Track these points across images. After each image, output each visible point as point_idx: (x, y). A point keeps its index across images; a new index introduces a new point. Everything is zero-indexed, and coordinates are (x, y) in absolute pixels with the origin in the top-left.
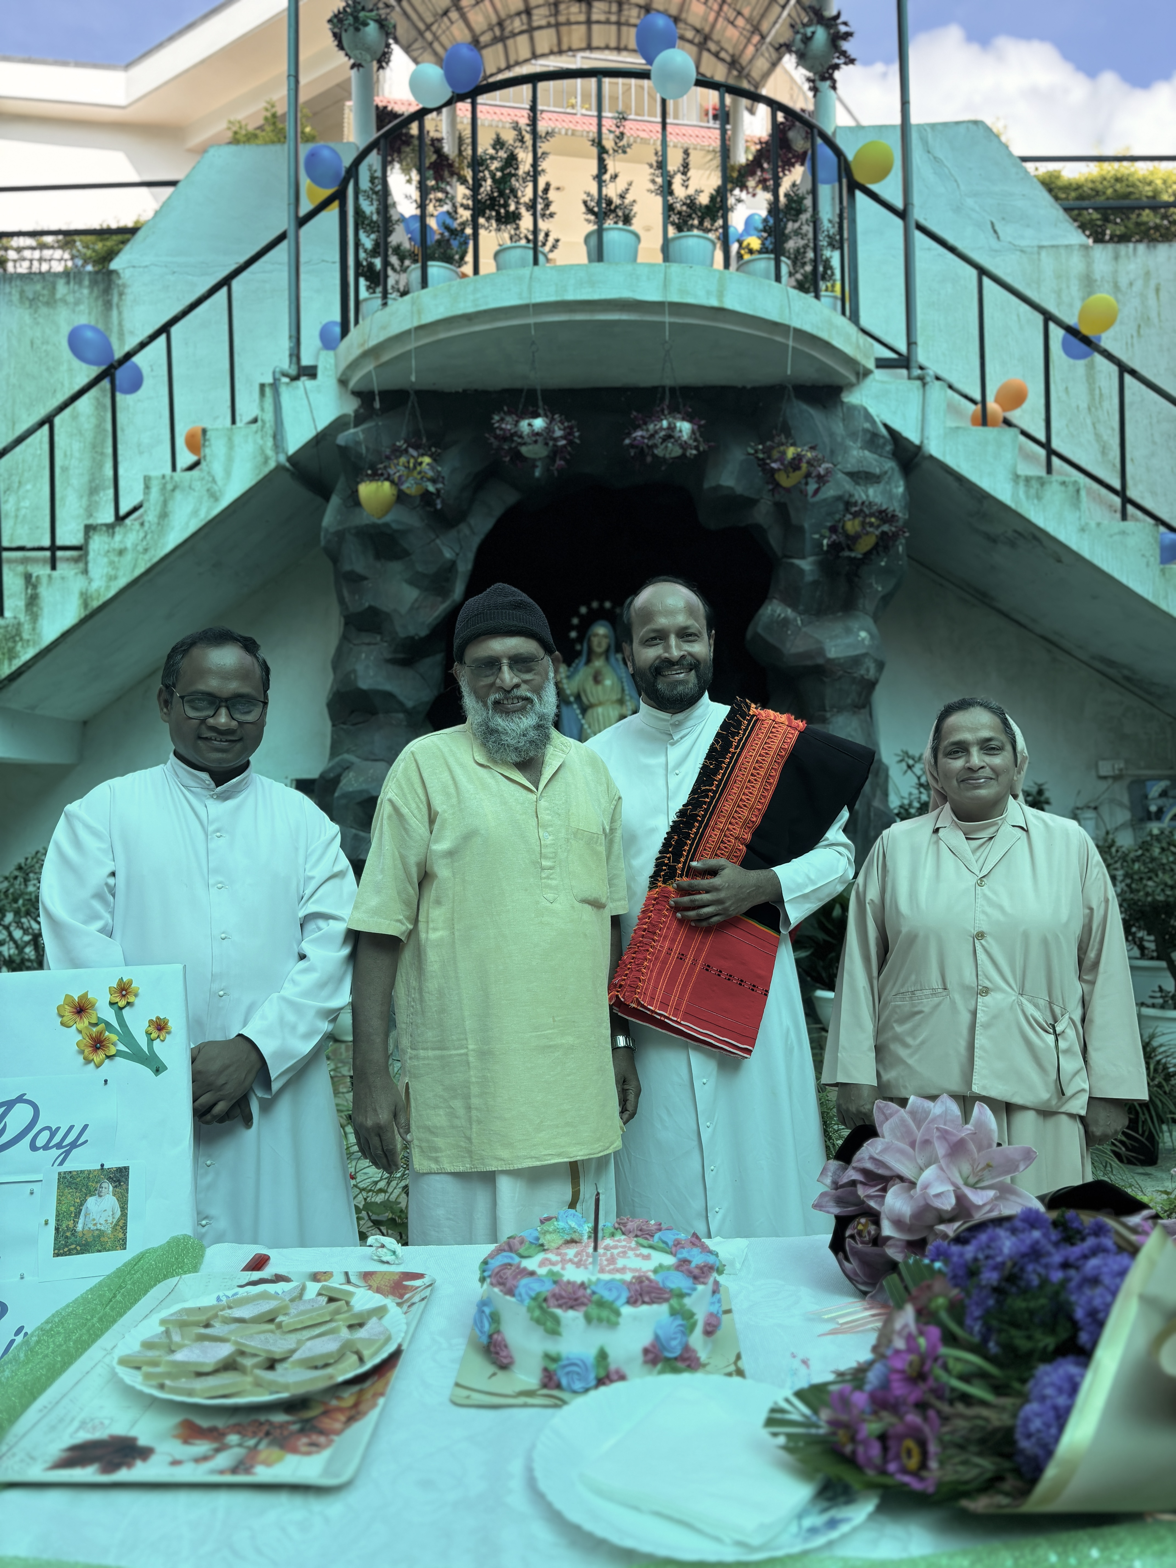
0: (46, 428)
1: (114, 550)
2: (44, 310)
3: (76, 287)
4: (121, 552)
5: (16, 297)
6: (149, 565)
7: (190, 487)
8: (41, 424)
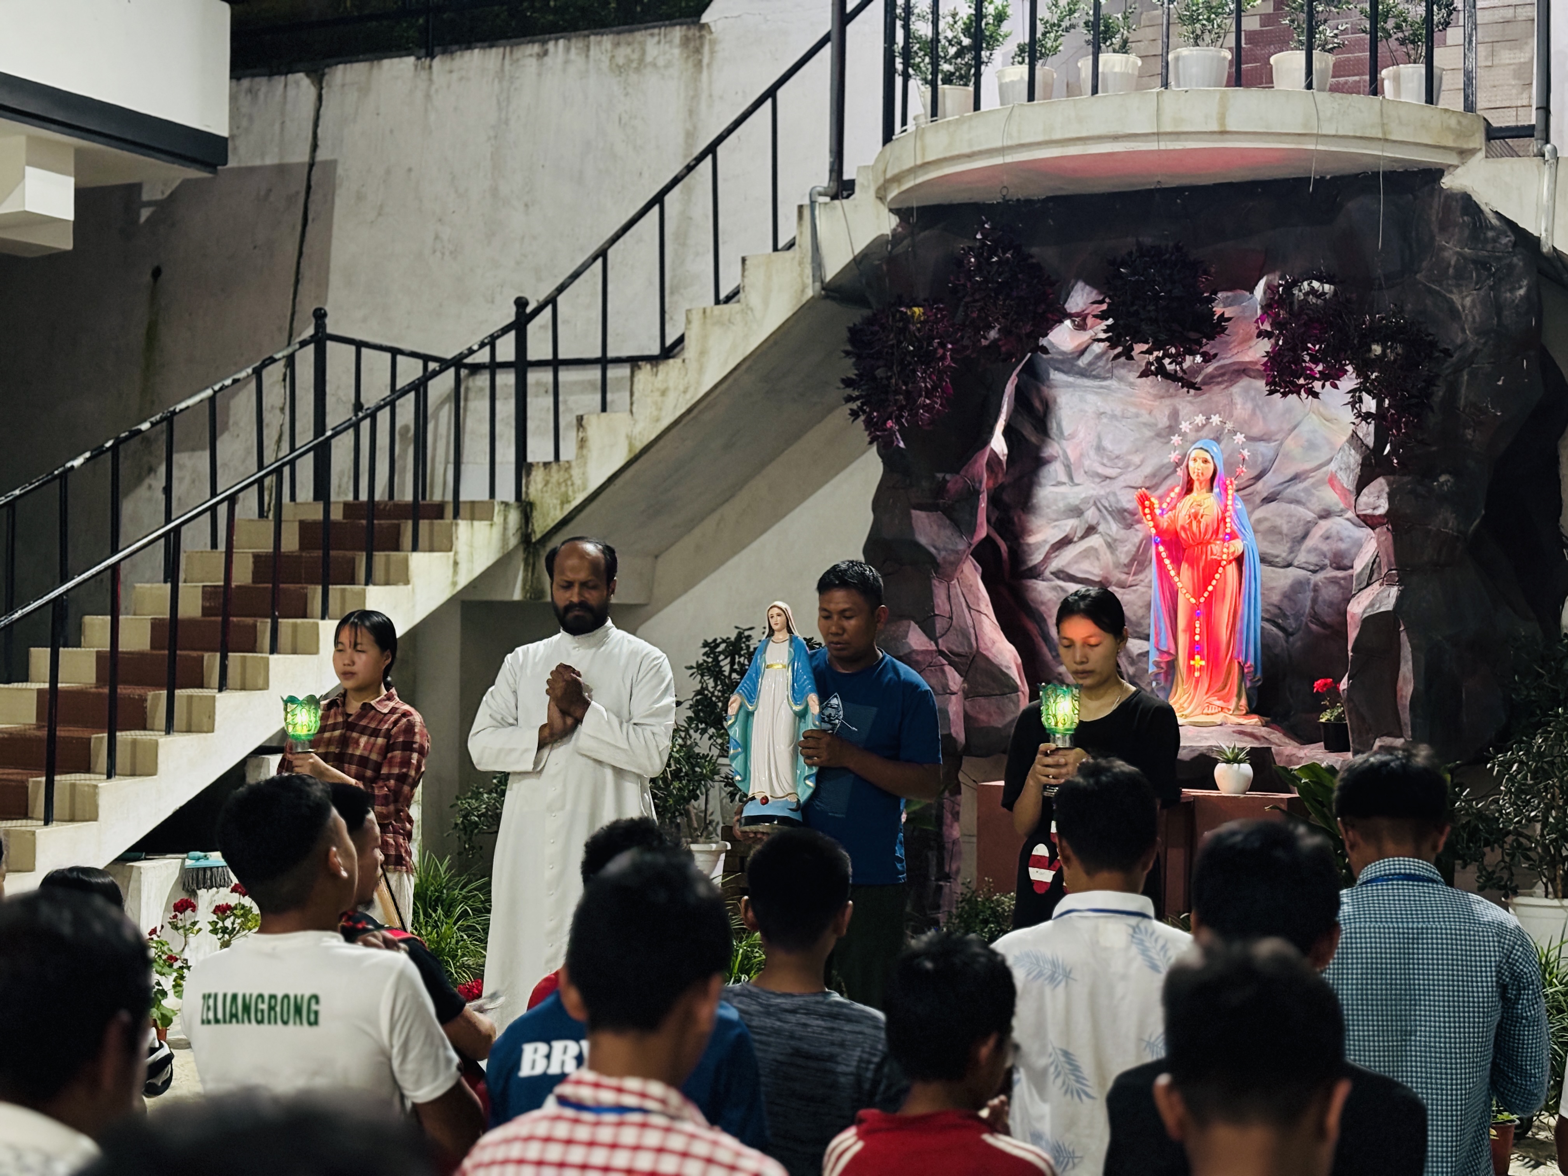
0: (599, 262)
1: (658, 389)
2: (634, 77)
3: (667, 46)
4: (664, 393)
5: (605, 65)
6: (688, 406)
7: (729, 321)
8: (594, 259)
